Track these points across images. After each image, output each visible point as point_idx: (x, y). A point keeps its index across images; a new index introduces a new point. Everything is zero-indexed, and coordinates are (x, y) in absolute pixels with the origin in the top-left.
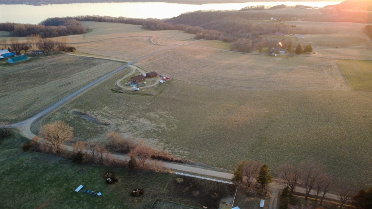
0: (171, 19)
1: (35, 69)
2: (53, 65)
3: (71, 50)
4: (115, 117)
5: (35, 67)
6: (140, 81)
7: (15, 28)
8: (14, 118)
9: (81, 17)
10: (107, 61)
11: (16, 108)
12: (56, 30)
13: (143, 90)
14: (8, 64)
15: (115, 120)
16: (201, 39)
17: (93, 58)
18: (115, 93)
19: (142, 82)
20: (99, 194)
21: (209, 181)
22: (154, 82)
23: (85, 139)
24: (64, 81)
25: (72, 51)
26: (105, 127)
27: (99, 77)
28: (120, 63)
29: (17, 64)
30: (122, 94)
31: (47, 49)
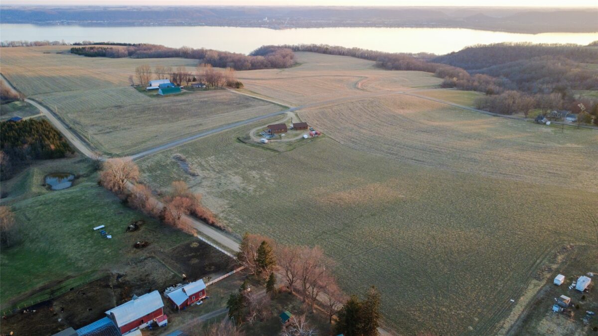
0: (448, 55)
1: (180, 104)
2: (201, 102)
3: (238, 85)
4: (209, 168)
5: (180, 101)
6: (278, 132)
7: (206, 56)
8: (118, 153)
9: (303, 46)
10: (267, 103)
11: (128, 143)
12: (249, 61)
13: (273, 144)
14: (158, 96)
15: (208, 172)
16: (452, 87)
17: (254, 98)
18: (237, 143)
19: (280, 134)
20: (109, 237)
21: (223, 253)
22: (297, 135)
23: (161, 186)
24: (199, 121)
25: (238, 88)
26: (191, 177)
27: (237, 122)
28: (281, 108)
29: (167, 96)
30: (244, 144)
31: (212, 82)
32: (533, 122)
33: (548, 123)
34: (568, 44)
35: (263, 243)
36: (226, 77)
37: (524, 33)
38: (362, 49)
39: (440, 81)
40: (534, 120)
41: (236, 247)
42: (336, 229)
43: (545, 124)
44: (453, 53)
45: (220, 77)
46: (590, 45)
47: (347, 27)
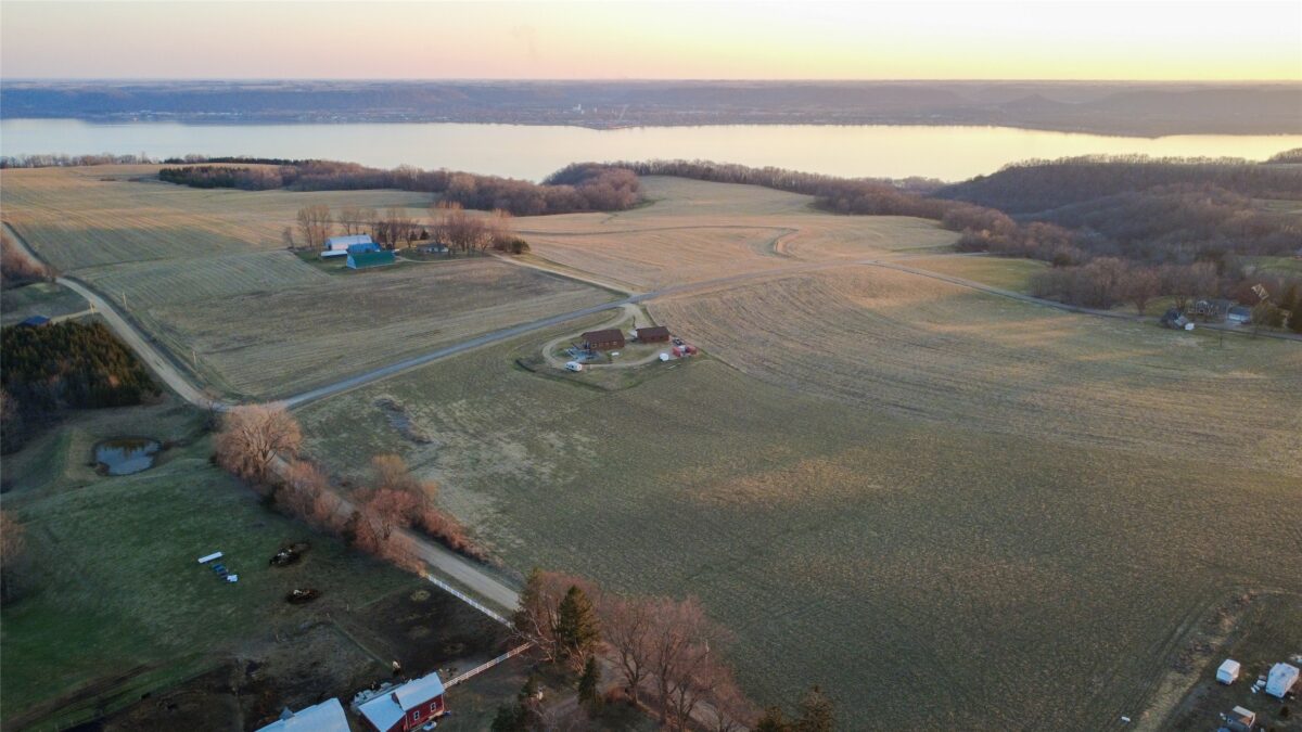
0: (969, 183)
1: (391, 288)
2: (438, 283)
3: (518, 248)
4: (453, 426)
5: (393, 282)
6: (605, 348)
7: (451, 185)
8: (255, 394)
9: (658, 164)
10: (579, 286)
11: (278, 372)
12: (543, 197)
13: (593, 373)
14: (345, 270)
15: (451, 434)
16: (980, 251)
17: (552, 274)
18: (518, 372)
19: (608, 352)
20: (233, 578)
21: (484, 614)
22: (645, 354)
23: (348, 465)
24: (431, 323)
25: (518, 253)
26: (414, 446)
27: (516, 326)
28: (609, 296)
29: (364, 271)
30: (530, 375)
31: (461, 241)
32: (1157, 325)
33: (1190, 326)
34: (1224, 158)
35: (573, 591)
36: (492, 230)
37: (1130, 135)
38: (784, 171)
39: (953, 237)
40: (1158, 320)
41: (512, 600)
42: (732, 559)
43: (1182, 328)
44: (980, 179)
45: (479, 229)
46: (1271, 162)
47: (752, 123)
